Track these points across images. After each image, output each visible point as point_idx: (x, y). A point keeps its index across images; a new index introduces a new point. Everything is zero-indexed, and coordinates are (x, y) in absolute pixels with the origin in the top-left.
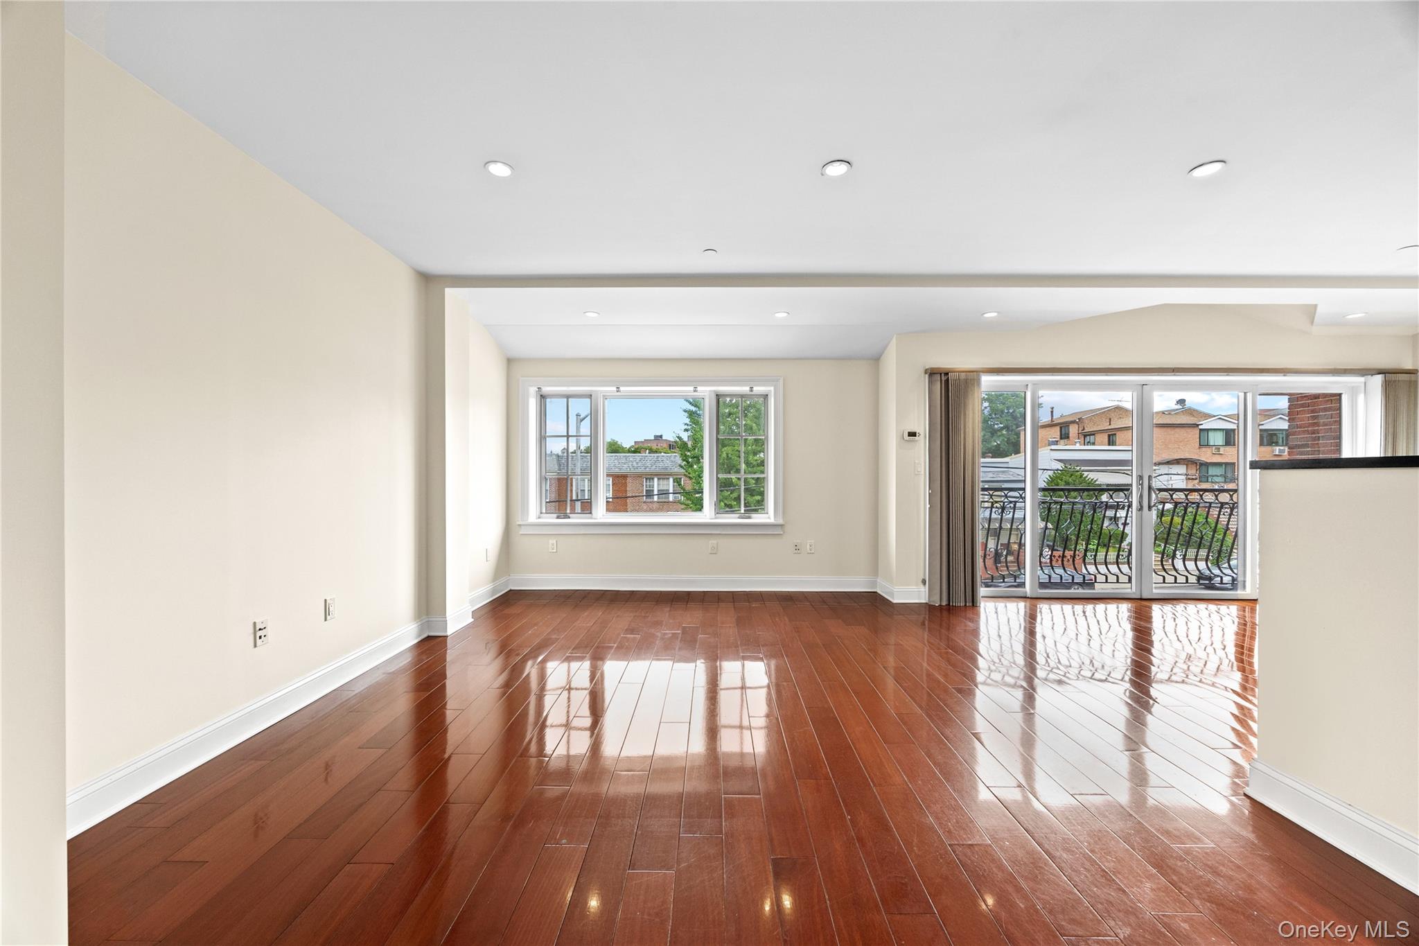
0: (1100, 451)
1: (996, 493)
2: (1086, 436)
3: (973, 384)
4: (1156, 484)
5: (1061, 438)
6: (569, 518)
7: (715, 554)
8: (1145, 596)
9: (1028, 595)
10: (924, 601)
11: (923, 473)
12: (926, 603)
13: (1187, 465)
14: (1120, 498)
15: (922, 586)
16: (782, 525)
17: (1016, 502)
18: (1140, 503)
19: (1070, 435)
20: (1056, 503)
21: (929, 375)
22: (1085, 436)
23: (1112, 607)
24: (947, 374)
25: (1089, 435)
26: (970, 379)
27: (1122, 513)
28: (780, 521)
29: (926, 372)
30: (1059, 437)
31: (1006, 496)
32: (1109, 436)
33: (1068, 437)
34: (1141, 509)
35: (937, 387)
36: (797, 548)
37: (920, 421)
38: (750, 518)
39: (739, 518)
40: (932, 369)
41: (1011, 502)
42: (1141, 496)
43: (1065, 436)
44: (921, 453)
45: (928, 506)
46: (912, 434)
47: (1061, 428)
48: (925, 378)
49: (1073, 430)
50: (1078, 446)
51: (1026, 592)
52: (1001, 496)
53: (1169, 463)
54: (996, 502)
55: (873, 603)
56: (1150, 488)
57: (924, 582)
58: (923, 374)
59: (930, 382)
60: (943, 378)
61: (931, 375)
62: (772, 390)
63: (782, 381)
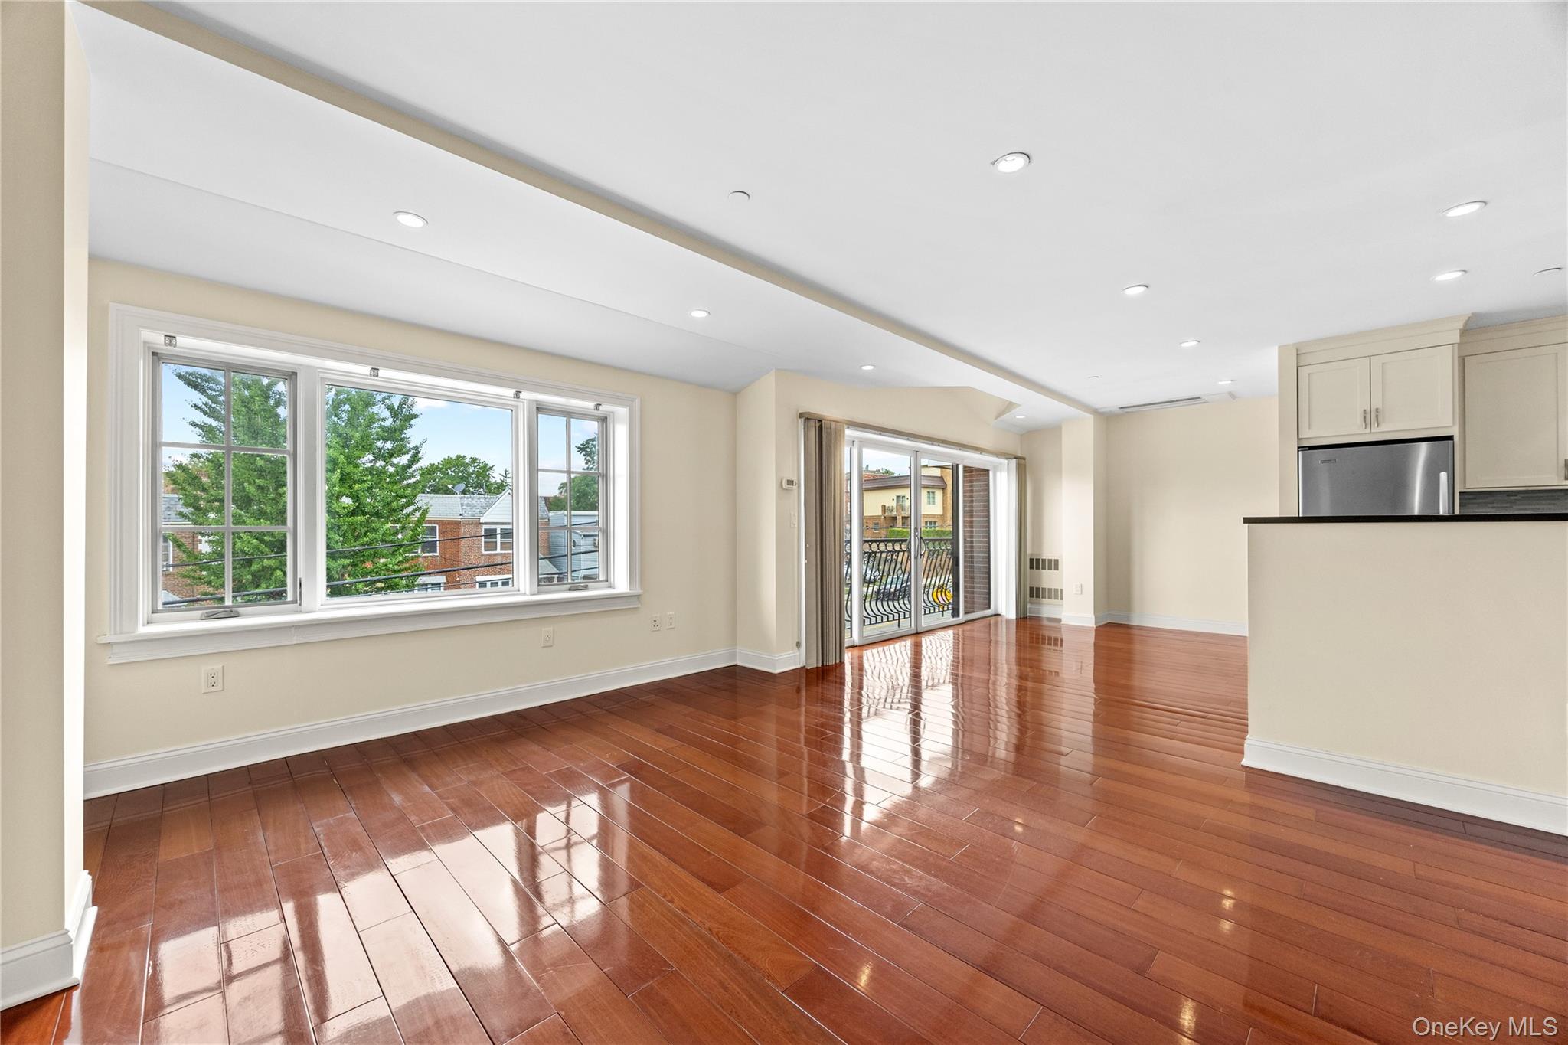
6: (238, 615)
7: (551, 646)
8: (919, 631)
9: (857, 643)
12: (803, 668)
16: (638, 596)
18: (916, 551)
21: (805, 420)
23: (901, 646)
24: (820, 421)
26: (839, 430)
28: (637, 591)
29: (801, 415)
34: (916, 556)
35: (812, 434)
36: (657, 623)
37: (798, 468)
39: (570, 590)
40: (807, 414)
42: (917, 546)
44: (796, 505)
45: (804, 562)
46: (790, 482)
48: (800, 424)
51: (854, 641)
56: (921, 538)
57: (798, 645)
58: (798, 417)
59: (806, 429)
60: (818, 425)
61: (807, 419)
62: (622, 412)
63: (638, 401)
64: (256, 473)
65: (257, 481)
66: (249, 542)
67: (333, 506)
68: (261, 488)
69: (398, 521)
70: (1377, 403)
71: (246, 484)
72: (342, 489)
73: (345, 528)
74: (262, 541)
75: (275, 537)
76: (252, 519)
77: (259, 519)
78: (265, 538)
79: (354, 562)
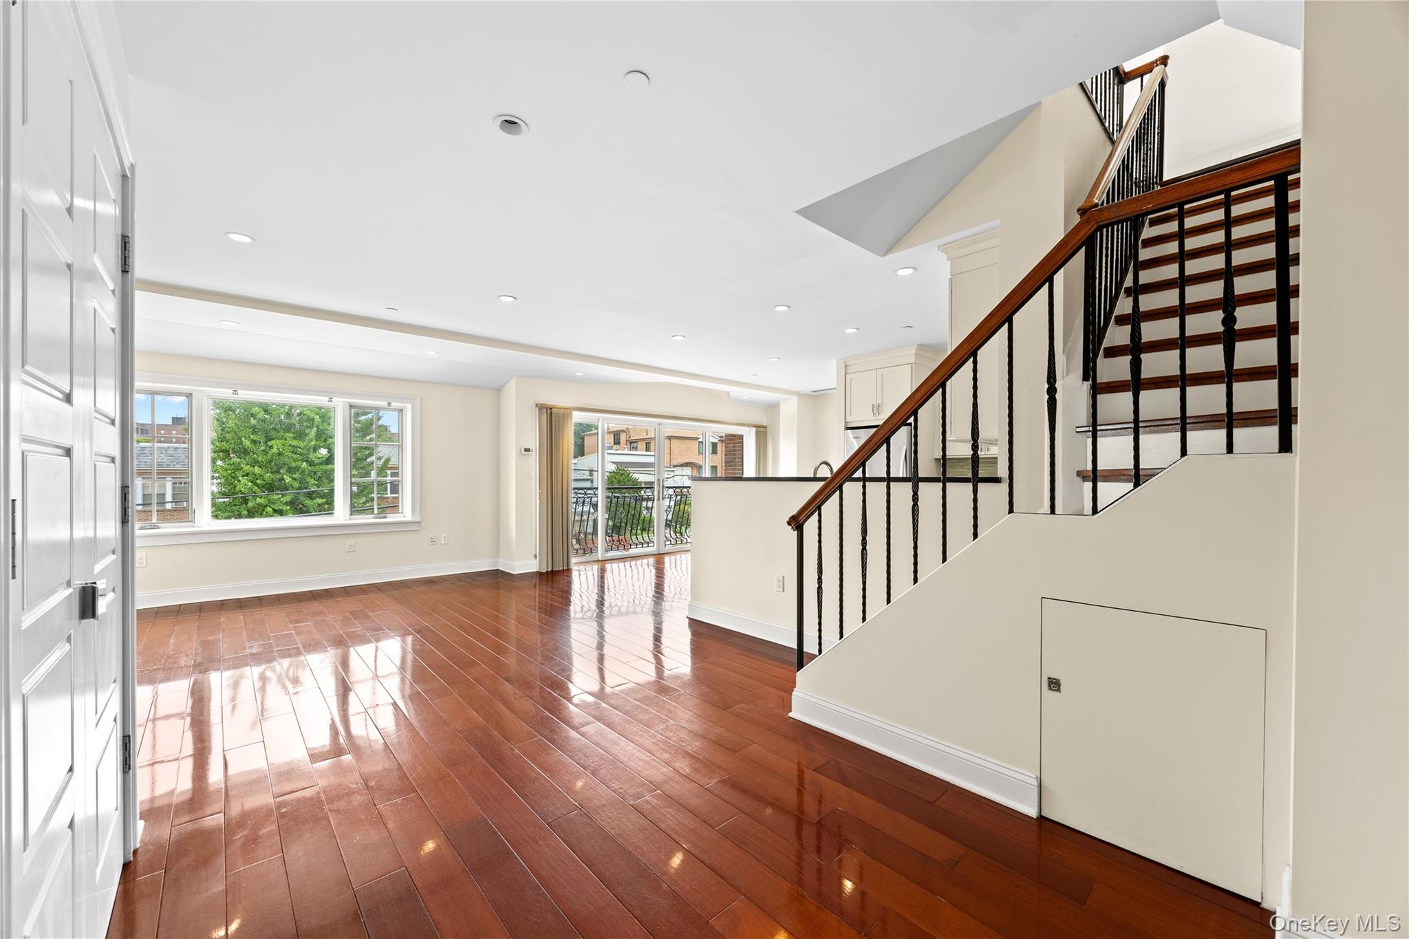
0: (640, 456)
1: (580, 491)
2: (633, 444)
3: (567, 417)
4: (667, 484)
5: (615, 444)
6: (158, 528)
7: (353, 551)
8: (661, 552)
9: (600, 559)
10: (535, 570)
11: (534, 478)
12: (537, 572)
13: (692, 467)
14: (649, 493)
15: (534, 559)
16: (419, 522)
17: (591, 497)
18: (659, 496)
19: (621, 442)
20: (615, 497)
22: (631, 443)
23: (645, 561)
24: (551, 409)
25: (634, 442)
26: (566, 413)
27: (650, 504)
28: (418, 519)
29: (537, 405)
30: (613, 443)
31: (586, 494)
32: (646, 443)
33: (619, 443)
34: (659, 499)
35: (544, 417)
36: (432, 540)
37: (534, 439)
38: (385, 517)
39: (374, 518)
40: (541, 404)
41: (588, 497)
42: (659, 492)
43: (617, 442)
44: (533, 464)
45: (538, 502)
46: (527, 450)
47: (614, 435)
48: (536, 411)
49: (623, 437)
50: (626, 452)
51: (598, 558)
52: (583, 494)
53: (682, 465)
54: (580, 498)
55: (497, 577)
56: (663, 486)
57: (535, 556)
58: (535, 407)
59: (540, 414)
60: (549, 412)
61: (540, 409)
62: (409, 406)
63: (418, 400)
64: (250, 430)
65: (251, 436)
66: (245, 484)
67: (310, 457)
68: (254, 442)
69: (363, 468)
70: (879, 402)
71: (243, 439)
72: (318, 443)
73: (319, 474)
74: (255, 484)
75: (265, 481)
76: (248, 466)
77: (254, 467)
78: (258, 481)
79: (326, 501)
